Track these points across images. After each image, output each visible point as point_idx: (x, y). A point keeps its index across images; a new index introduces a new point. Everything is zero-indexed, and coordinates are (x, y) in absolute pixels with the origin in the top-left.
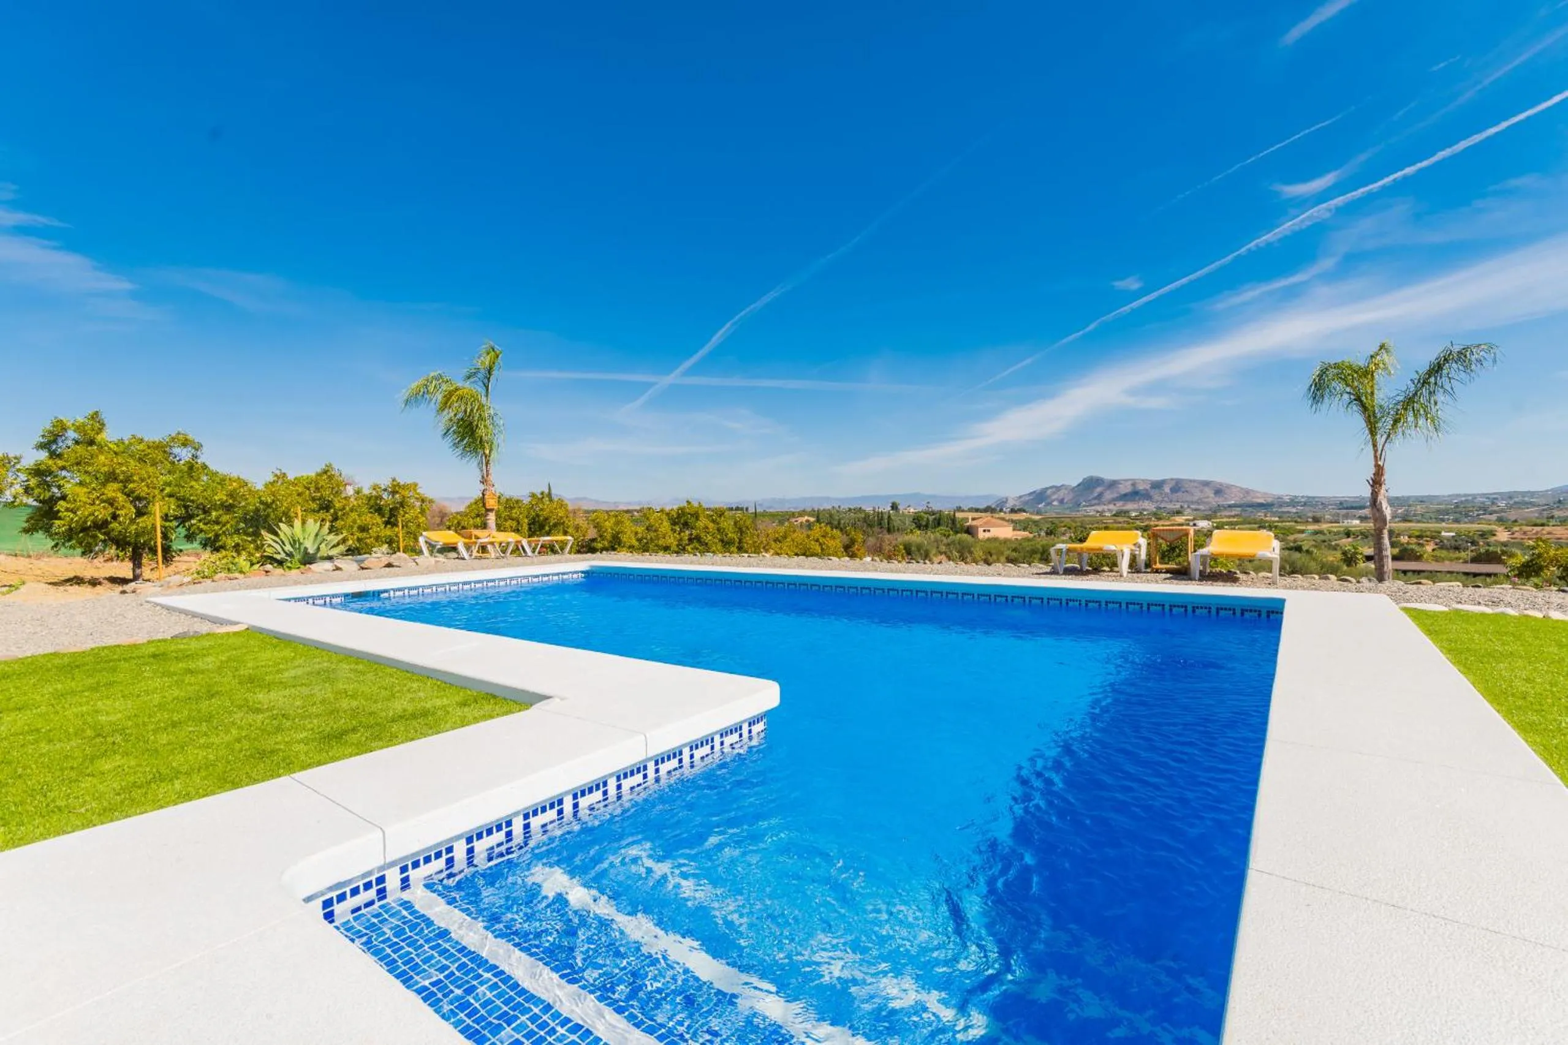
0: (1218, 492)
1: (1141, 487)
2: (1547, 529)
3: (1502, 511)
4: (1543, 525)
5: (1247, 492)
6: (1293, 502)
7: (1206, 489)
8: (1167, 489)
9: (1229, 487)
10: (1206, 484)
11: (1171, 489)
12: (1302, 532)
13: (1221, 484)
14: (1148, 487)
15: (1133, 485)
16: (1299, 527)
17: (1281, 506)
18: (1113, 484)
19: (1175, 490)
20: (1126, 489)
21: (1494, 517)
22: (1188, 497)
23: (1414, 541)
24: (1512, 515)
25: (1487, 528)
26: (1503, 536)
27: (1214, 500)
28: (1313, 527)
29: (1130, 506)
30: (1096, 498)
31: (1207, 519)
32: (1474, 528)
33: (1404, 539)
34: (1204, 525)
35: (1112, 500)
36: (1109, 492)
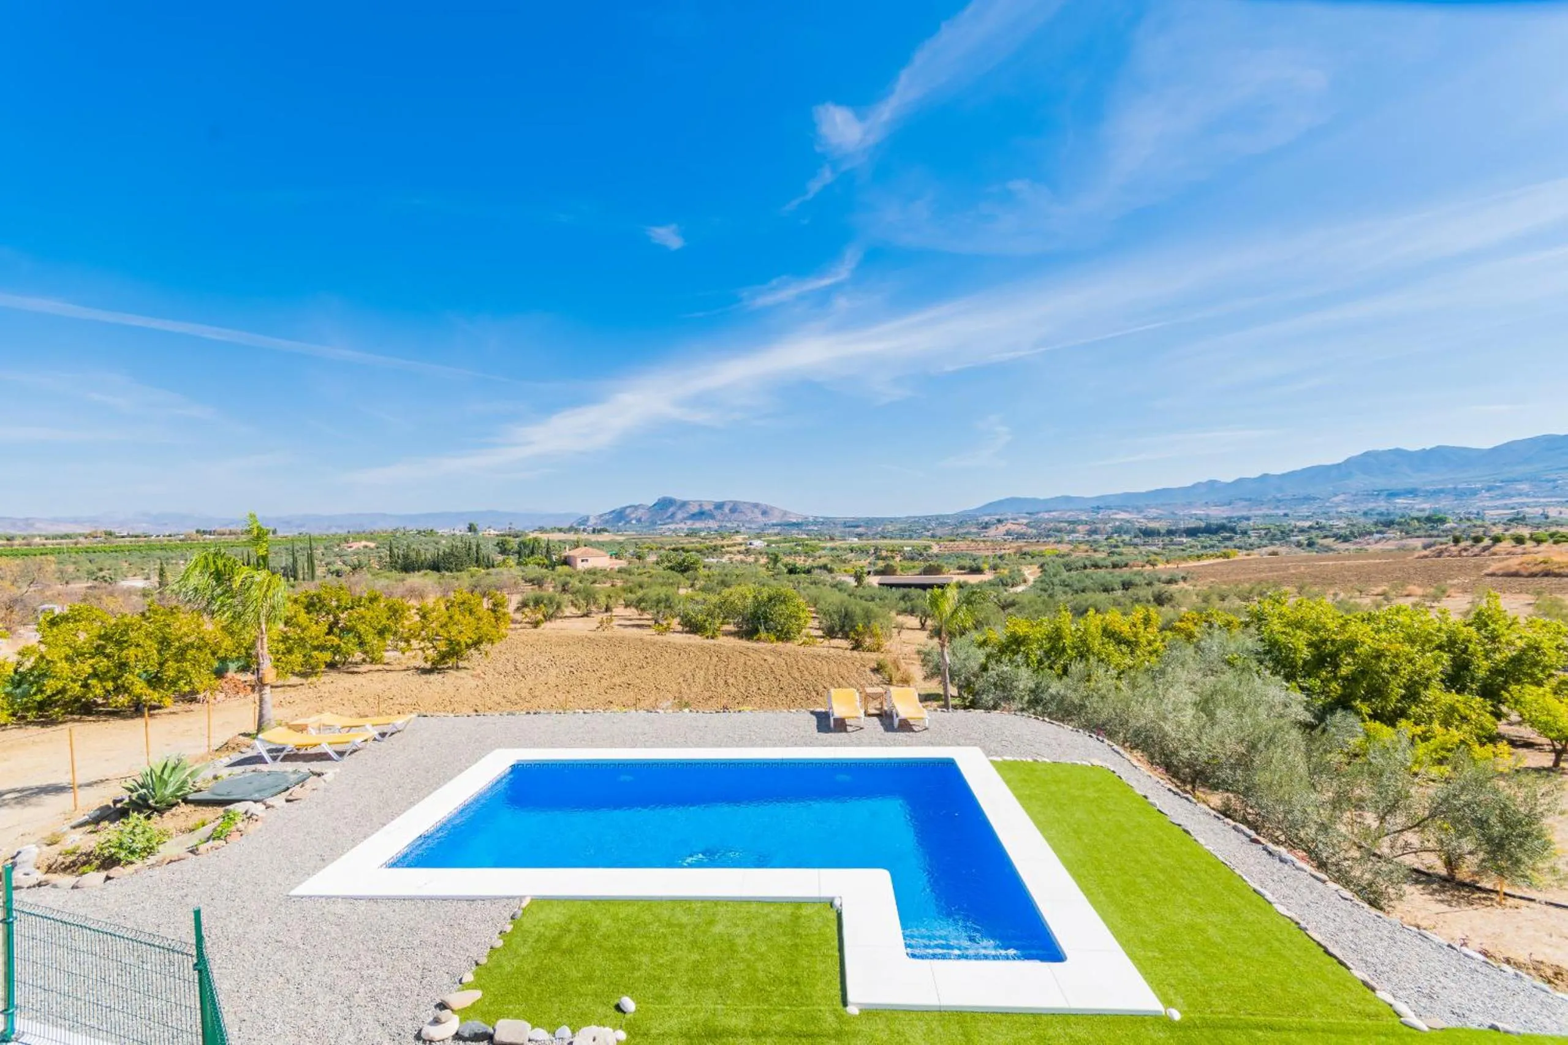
0: (764, 513)
1: (706, 508)
2: (957, 543)
3: (934, 529)
4: (954, 541)
5: (785, 513)
6: (815, 523)
7: (756, 510)
8: (727, 510)
9: (772, 508)
10: (756, 505)
11: (730, 510)
12: (824, 548)
13: (767, 506)
14: (712, 507)
15: (700, 505)
16: (822, 544)
17: (807, 525)
18: (684, 504)
19: (733, 510)
20: (696, 510)
21: (929, 534)
22: (743, 518)
23: (889, 554)
24: (939, 532)
25: (927, 543)
26: (935, 549)
27: (762, 520)
28: (830, 544)
29: (698, 525)
30: (668, 518)
31: (759, 538)
32: (919, 543)
33: (884, 553)
34: (758, 544)
35: (683, 520)
36: (680, 512)
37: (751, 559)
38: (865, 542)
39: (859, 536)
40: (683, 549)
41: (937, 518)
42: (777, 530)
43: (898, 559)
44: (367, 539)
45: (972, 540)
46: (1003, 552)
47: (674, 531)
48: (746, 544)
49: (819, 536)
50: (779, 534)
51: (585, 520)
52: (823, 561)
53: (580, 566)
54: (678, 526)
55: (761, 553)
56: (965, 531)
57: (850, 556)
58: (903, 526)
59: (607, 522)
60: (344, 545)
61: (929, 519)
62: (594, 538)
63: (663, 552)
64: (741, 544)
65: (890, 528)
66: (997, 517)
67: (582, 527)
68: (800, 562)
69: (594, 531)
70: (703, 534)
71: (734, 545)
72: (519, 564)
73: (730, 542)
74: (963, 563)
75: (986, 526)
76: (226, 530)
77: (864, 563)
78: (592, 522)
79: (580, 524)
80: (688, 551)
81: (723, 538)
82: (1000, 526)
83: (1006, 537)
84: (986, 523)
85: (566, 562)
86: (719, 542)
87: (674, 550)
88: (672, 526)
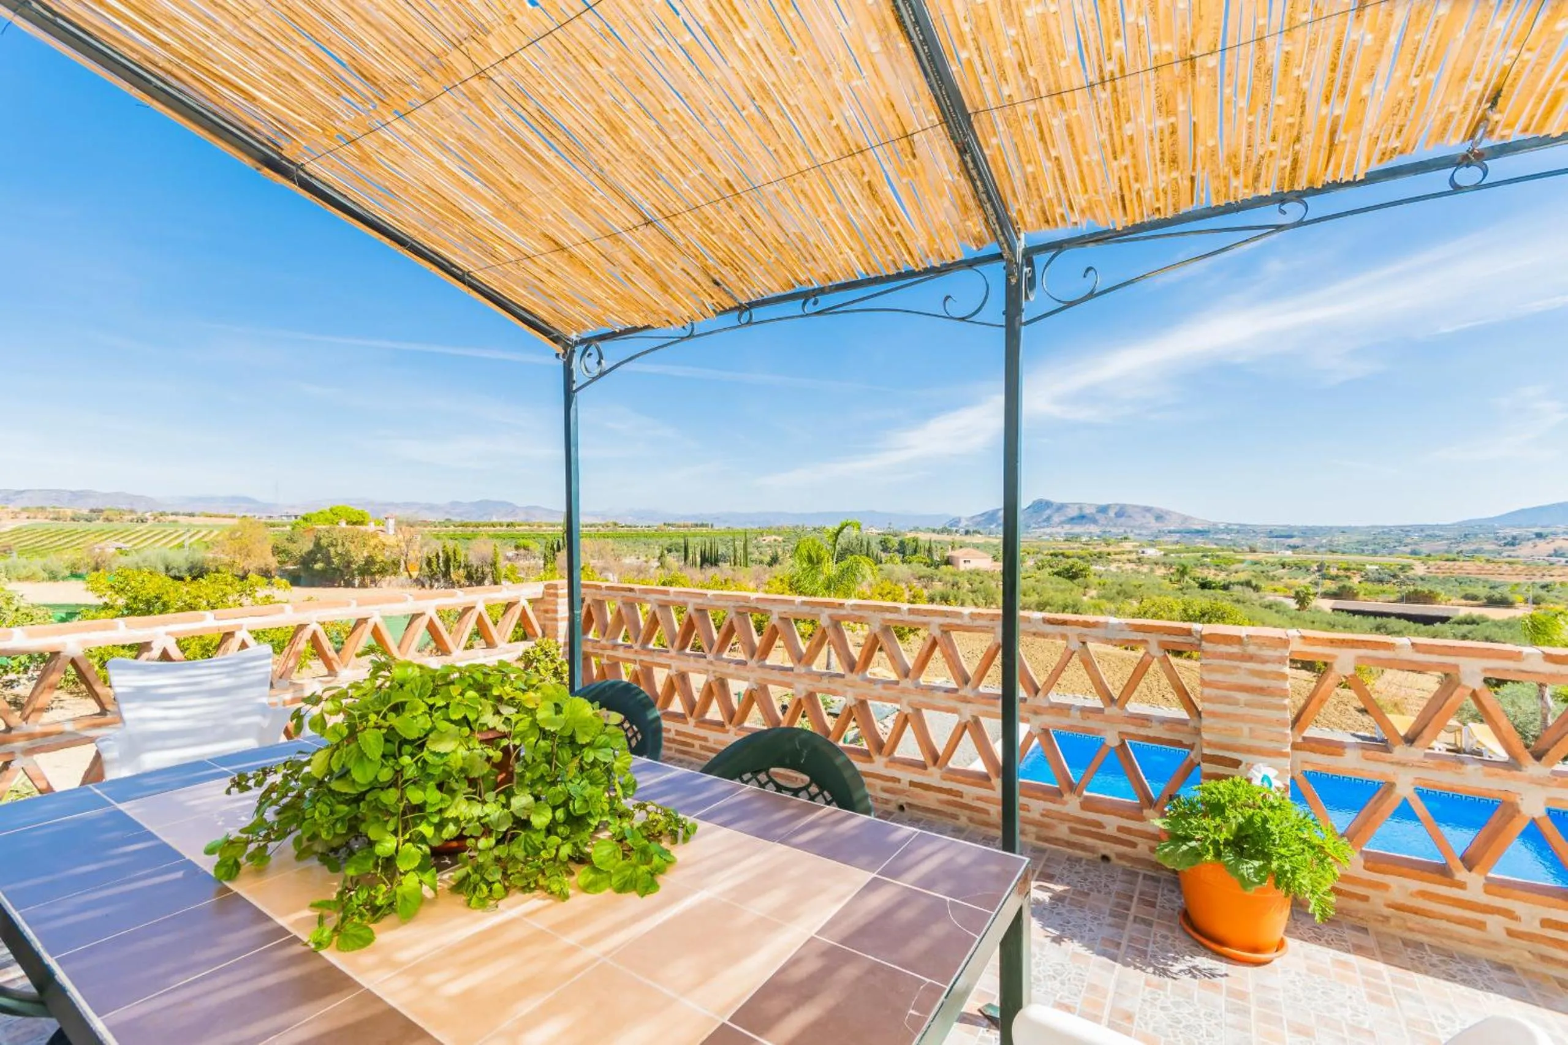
0: (1159, 518)
1: (1087, 511)
2: (1458, 563)
3: (1416, 544)
4: (1454, 560)
5: (1186, 519)
6: (1228, 530)
7: (1148, 515)
8: (1112, 514)
9: (1168, 513)
10: (1148, 510)
11: (1116, 514)
12: (1242, 562)
13: (1162, 511)
14: (1094, 511)
15: (1081, 509)
16: (1239, 557)
17: (1216, 533)
18: (1061, 507)
19: (1119, 515)
20: (1073, 512)
21: (1408, 549)
22: (1132, 523)
23: (1342, 573)
24: (1425, 548)
25: (1405, 562)
26: (1420, 570)
27: (1155, 525)
28: (1251, 557)
29: (1077, 529)
30: (1045, 521)
31: (1153, 546)
32: (1393, 561)
33: (1333, 572)
34: (1152, 552)
35: (1062, 523)
36: (1057, 515)
37: (1145, 569)
38: (1303, 556)
39: (1294, 548)
40: (1063, 554)
41: (1421, 529)
42: (1176, 537)
43: (1356, 579)
44: (775, 533)
45: (1488, 561)
46: (1547, 580)
47: (1051, 535)
48: (1137, 552)
49: (1234, 546)
50: (1177, 542)
51: (956, 522)
52: (1242, 577)
53: (962, 567)
54: (1054, 530)
55: (1156, 564)
56: (1474, 547)
57: (1281, 572)
58: (1363, 538)
59: (978, 524)
60: (760, 539)
61: (1406, 531)
62: (968, 539)
63: (1040, 556)
64: (1130, 552)
65: (1341, 539)
66: (1537, 530)
67: (954, 529)
68: (1210, 575)
69: (967, 532)
70: (1084, 539)
71: (1123, 553)
72: (903, 562)
73: (1118, 550)
74: (1471, 591)
75: (1513, 542)
76: (682, 523)
77: (1302, 582)
78: (963, 523)
79: (951, 525)
80: (1068, 557)
81: (1108, 545)
82: (1541, 543)
83: (1554, 559)
84: (1514, 538)
85: (948, 562)
86: (1106, 550)
87: (1051, 555)
88: (1048, 530)
